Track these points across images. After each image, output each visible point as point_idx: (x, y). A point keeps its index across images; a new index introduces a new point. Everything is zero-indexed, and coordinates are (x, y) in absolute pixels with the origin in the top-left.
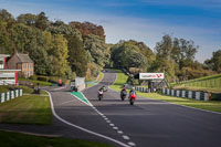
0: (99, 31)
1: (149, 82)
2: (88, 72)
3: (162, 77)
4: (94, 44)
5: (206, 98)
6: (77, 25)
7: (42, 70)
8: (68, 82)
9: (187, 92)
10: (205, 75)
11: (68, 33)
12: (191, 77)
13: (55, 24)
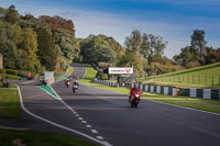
0: (69, 25)
1: (118, 77)
2: (58, 66)
3: (131, 72)
4: (63, 38)
5: (174, 93)
6: (47, 19)
7: (11, 63)
8: (37, 76)
9: (155, 87)
10: (174, 70)
11: (38, 26)
12: (159, 72)
13: (25, 18)
